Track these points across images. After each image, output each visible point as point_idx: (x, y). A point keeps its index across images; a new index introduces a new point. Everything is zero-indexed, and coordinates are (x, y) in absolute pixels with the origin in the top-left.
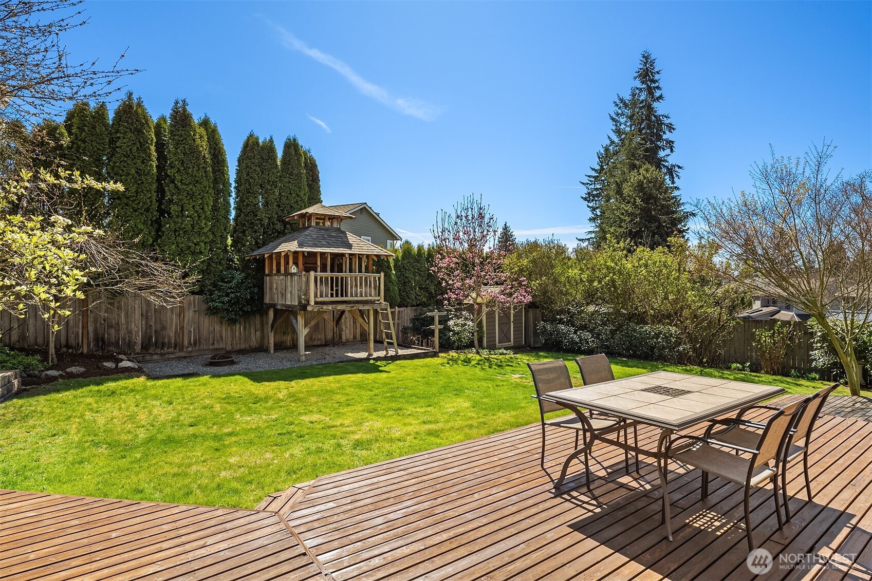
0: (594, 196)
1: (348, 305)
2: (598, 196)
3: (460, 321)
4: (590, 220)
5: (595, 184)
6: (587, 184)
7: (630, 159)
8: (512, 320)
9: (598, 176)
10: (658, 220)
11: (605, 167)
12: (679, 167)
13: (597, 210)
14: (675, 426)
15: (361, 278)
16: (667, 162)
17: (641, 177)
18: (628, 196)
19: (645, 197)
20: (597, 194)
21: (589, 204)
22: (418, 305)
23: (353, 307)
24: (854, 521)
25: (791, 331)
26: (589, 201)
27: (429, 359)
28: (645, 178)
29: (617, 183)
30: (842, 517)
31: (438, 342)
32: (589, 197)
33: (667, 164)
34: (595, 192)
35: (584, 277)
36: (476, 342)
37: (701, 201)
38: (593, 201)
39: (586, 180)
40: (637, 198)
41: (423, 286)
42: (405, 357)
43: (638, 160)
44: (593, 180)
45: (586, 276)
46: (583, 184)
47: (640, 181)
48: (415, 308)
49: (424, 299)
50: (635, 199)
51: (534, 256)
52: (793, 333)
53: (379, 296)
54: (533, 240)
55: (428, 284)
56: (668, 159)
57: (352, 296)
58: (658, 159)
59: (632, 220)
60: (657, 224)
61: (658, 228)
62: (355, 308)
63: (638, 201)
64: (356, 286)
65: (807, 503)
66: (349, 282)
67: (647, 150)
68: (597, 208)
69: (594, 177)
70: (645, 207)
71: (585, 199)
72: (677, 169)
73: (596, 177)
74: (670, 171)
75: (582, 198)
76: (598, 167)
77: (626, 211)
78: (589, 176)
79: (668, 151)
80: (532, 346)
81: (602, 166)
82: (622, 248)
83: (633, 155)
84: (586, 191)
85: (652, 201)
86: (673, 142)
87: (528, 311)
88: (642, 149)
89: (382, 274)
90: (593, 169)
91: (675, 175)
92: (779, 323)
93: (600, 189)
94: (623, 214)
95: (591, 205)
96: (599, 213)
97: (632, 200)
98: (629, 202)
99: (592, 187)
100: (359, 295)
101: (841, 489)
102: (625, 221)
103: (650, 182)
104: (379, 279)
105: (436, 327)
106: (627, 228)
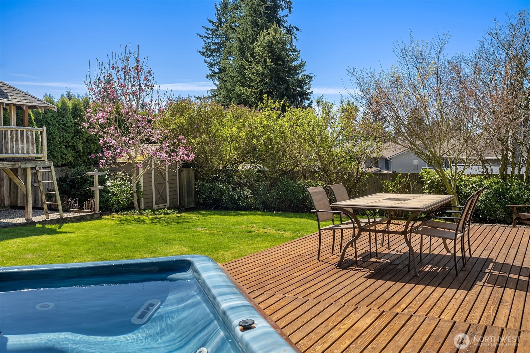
0: (212, 51)
1: (9, 163)
2: (217, 51)
3: (117, 182)
4: (208, 77)
5: (212, 38)
6: (205, 37)
7: (252, 15)
8: (167, 180)
9: (216, 30)
10: (287, 82)
11: (223, 20)
12: (297, 29)
13: (215, 67)
14: (423, 209)
15: (17, 131)
16: (286, 22)
17: (270, 38)
18: (259, 56)
19: (274, 58)
20: (215, 49)
21: (206, 59)
22: (63, 166)
23: (15, 165)
24: (494, 261)
25: (408, 181)
26: (206, 56)
27: (97, 221)
28: (274, 38)
29: (240, 40)
30: (487, 261)
31: (98, 204)
32: (207, 52)
33: (286, 25)
34: (212, 47)
35: (243, 135)
36: (136, 203)
37: (356, 70)
38: (210, 56)
39: (203, 33)
40: (267, 59)
41: (70, 144)
42: (71, 220)
43: (260, 18)
44: (211, 33)
45: (244, 134)
46: (200, 36)
47: (270, 41)
48: (60, 168)
49: (71, 159)
50: (265, 60)
51: (190, 114)
52: (410, 183)
53: (41, 153)
54: (185, 96)
55: (76, 142)
56: (287, 19)
57: (12, 152)
58: (278, 18)
59: (262, 81)
60: (285, 85)
61: (286, 89)
62: (17, 166)
63: (269, 61)
64: (17, 140)
65: (470, 258)
66: (9, 137)
67: (267, 8)
68: (215, 64)
69: (211, 30)
70: (275, 68)
71: (202, 53)
72: (295, 30)
73: (214, 31)
74: (289, 31)
75: (199, 52)
76: (216, 20)
77: (257, 71)
78: (207, 29)
79: (286, 11)
80: (186, 207)
81: (220, 20)
82: (277, 108)
83: (255, 12)
84: (203, 44)
85: (280, 62)
86: (291, 3)
87: (182, 171)
88: (263, 6)
89: (45, 128)
90: (211, 21)
91: (293, 37)
92: (399, 175)
93: (218, 43)
94: (253, 73)
95: (209, 60)
96: (217, 71)
97: (263, 60)
98: (259, 62)
99: (210, 40)
100: (20, 151)
101: (482, 252)
102: (255, 81)
103: (279, 43)
104: (41, 133)
105: (96, 188)
106: (258, 88)
